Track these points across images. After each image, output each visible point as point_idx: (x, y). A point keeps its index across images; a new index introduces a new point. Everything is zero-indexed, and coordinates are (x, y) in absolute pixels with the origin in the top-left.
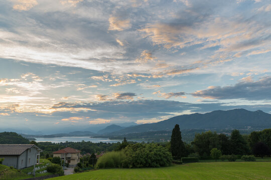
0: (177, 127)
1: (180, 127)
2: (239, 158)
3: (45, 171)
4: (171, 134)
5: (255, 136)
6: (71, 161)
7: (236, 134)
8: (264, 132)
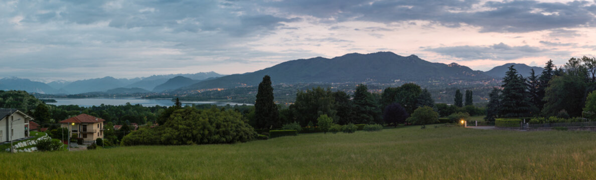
0: (267, 80)
1: (271, 79)
2: (360, 129)
3: (33, 149)
4: (256, 93)
5: (390, 94)
6: (88, 136)
7: (361, 92)
8: (402, 88)
